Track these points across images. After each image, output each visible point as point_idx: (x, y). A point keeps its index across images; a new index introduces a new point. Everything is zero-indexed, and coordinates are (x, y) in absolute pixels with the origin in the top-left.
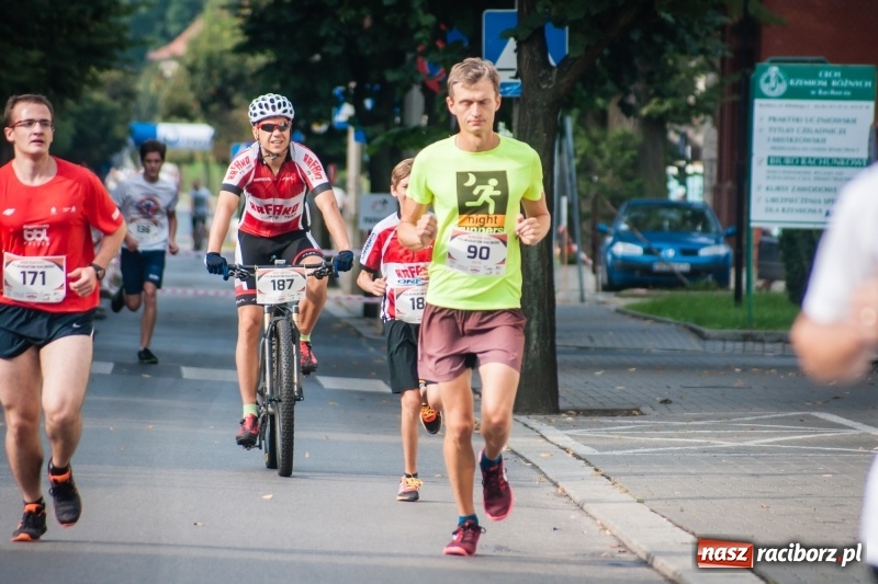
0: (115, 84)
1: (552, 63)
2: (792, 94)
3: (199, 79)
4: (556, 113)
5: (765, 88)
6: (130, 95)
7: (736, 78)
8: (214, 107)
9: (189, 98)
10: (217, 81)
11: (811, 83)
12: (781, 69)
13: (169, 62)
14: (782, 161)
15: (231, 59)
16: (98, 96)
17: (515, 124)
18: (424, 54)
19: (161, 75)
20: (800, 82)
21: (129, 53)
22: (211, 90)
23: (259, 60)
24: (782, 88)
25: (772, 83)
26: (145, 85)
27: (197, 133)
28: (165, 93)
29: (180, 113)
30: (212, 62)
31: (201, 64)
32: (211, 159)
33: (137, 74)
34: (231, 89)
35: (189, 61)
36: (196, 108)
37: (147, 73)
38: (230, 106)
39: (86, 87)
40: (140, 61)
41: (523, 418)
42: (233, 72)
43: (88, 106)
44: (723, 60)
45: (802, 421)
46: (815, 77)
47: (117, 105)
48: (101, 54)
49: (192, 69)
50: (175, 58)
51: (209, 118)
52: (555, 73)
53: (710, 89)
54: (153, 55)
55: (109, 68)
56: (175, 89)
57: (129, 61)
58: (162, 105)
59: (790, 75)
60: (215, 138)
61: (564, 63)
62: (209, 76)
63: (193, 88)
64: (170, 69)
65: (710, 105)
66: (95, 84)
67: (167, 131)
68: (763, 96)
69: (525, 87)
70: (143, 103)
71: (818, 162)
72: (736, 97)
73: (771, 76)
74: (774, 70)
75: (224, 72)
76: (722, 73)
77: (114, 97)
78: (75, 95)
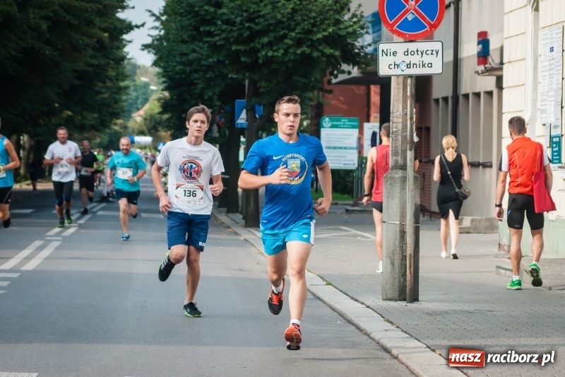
0: (121, 124)
1: (257, 116)
2: (333, 126)
3: (148, 122)
4: (258, 133)
5: (324, 125)
6: (125, 128)
7: (315, 121)
8: (152, 131)
9: (144, 128)
10: (153, 123)
11: (339, 123)
12: (330, 119)
13: (138, 117)
14: (330, 148)
15: (158, 116)
16: (116, 128)
17: (246, 136)
18: (217, 114)
19: (136, 121)
20: (335, 123)
21: (126, 114)
22: (152, 126)
23: (166, 116)
24: (330, 125)
25: (327, 123)
26: (131, 124)
27: (147, 139)
28: (137, 127)
29: (142, 133)
30: (152, 117)
31: (148, 118)
32: (152, 147)
33: (128, 121)
34: (157, 125)
35: (144, 117)
36: (146, 131)
37: (131, 121)
38: (158, 131)
39: (112, 125)
40: (130, 117)
41: (249, 229)
42: (158, 120)
43: (112, 131)
44: (312, 116)
45: (336, 229)
46: (340, 121)
47: (122, 131)
48: (116, 115)
49: (145, 119)
50: (140, 116)
51: (151, 135)
52: (258, 120)
53: (308, 125)
54: (133, 115)
55: (119, 119)
56: (140, 126)
57: (125, 117)
58: (136, 131)
59: (332, 121)
60: (153, 141)
61: (261, 117)
62: (151, 121)
63: (146, 125)
64: (139, 119)
65: (308, 130)
66: (115, 124)
67: (138, 139)
68: (324, 127)
69: (249, 124)
70: (130, 130)
71: (335, 148)
72: (315, 128)
73: (326, 121)
74: (327, 119)
75: (155, 120)
76: (312, 120)
77: (121, 128)
78: (108, 127)
